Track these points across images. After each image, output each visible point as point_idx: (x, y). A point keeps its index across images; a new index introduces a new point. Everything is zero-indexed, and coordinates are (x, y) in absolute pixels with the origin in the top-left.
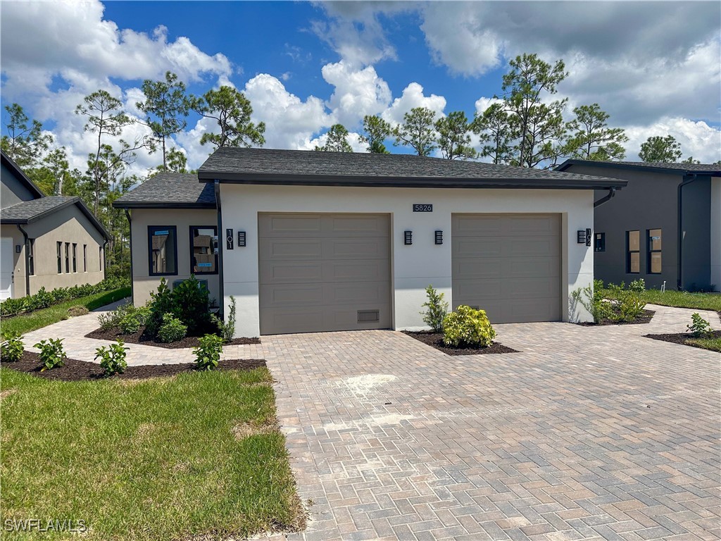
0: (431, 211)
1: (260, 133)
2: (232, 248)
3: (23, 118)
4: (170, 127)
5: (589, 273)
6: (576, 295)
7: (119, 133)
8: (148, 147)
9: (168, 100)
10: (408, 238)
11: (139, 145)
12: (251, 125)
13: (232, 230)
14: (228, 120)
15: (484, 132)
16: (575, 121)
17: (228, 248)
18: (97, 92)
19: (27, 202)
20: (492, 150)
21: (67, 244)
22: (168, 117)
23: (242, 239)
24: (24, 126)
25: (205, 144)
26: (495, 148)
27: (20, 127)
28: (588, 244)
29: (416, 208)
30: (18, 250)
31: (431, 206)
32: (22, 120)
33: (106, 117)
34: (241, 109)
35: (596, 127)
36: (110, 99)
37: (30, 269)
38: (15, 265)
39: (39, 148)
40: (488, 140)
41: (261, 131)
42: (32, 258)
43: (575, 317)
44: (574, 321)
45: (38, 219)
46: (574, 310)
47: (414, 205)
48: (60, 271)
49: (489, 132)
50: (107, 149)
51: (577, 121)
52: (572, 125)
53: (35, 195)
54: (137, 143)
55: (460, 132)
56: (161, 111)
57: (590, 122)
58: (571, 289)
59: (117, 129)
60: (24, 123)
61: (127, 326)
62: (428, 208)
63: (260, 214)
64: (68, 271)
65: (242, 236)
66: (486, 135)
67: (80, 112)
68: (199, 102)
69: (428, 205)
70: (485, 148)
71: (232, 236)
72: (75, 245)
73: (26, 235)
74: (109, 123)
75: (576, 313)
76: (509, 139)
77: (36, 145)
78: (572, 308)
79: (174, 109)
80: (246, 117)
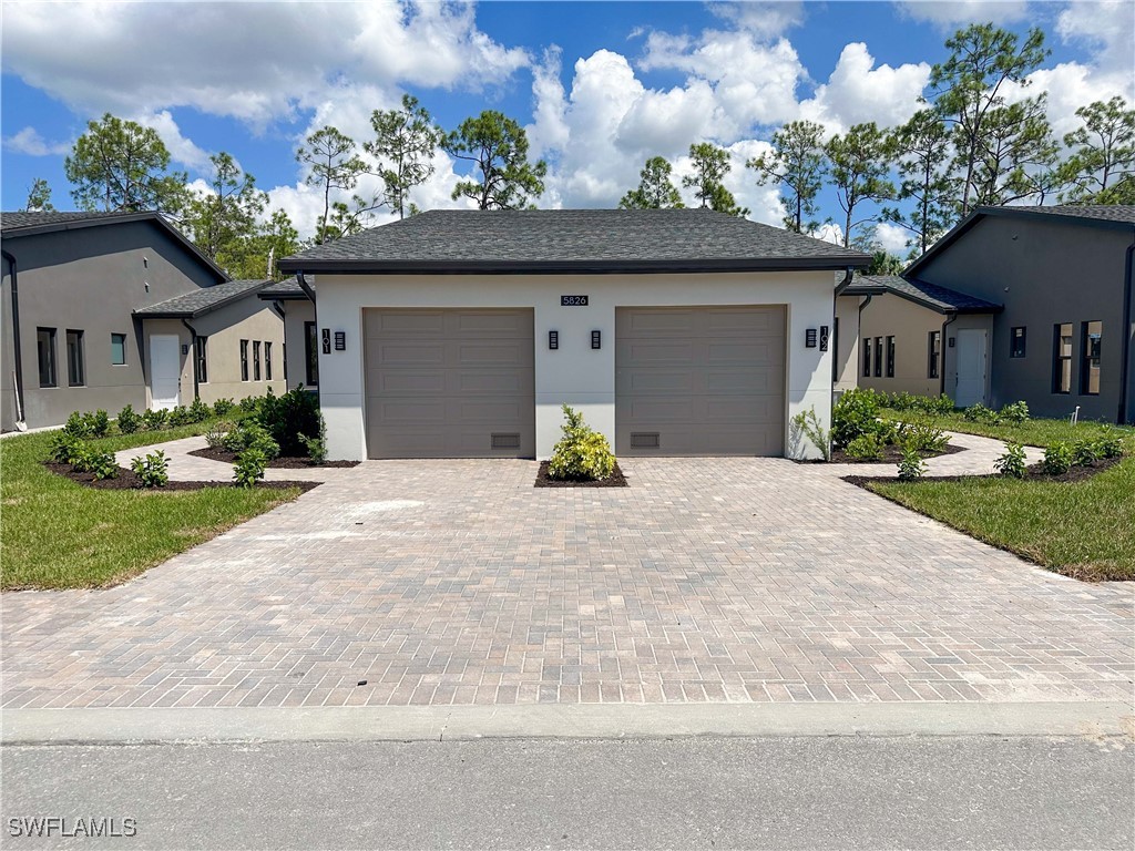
0: (586, 304)
1: (537, 178)
2: (329, 352)
3: (233, 171)
4: (411, 176)
5: (824, 390)
6: (799, 420)
7: (353, 186)
8: (391, 205)
9: (408, 136)
10: (554, 340)
11: (379, 202)
12: (528, 166)
13: (328, 330)
14: (492, 162)
15: (905, 159)
16: (1081, 130)
17: (324, 352)
18: (323, 129)
19: (206, 289)
20: (917, 187)
21: (257, 344)
22: (406, 160)
23: (340, 341)
24: (233, 183)
25: (459, 198)
26: (924, 183)
27: (229, 184)
28: (823, 347)
29: (566, 301)
30: (185, 350)
31: (586, 298)
32: (231, 175)
33: (334, 164)
34: (512, 144)
35: (1121, 139)
36: (340, 138)
37: (201, 374)
38: (182, 368)
39: (253, 211)
40: (914, 171)
41: (540, 175)
42: (204, 362)
43: (800, 451)
44: (798, 457)
45: (209, 311)
46: (798, 442)
47: (563, 297)
48: (246, 377)
49: (913, 157)
50: (341, 208)
51: (1086, 129)
52: (1076, 137)
53: (217, 279)
54: (376, 200)
55: (870, 157)
56: (397, 153)
57: (1110, 130)
58: (794, 410)
59: (351, 180)
60: (234, 177)
61: (229, 443)
62: (582, 301)
63: (364, 310)
64: (258, 377)
65: (341, 338)
66: (909, 163)
67: (302, 159)
68: (451, 137)
69: (581, 297)
70: (907, 183)
71: (329, 337)
72: (269, 344)
73: (193, 332)
74: (340, 173)
75: (801, 446)
76: (955, 166)
77: (249, 207)
78: (794, 438)
79: (415, 149)
80: (521, 155)
